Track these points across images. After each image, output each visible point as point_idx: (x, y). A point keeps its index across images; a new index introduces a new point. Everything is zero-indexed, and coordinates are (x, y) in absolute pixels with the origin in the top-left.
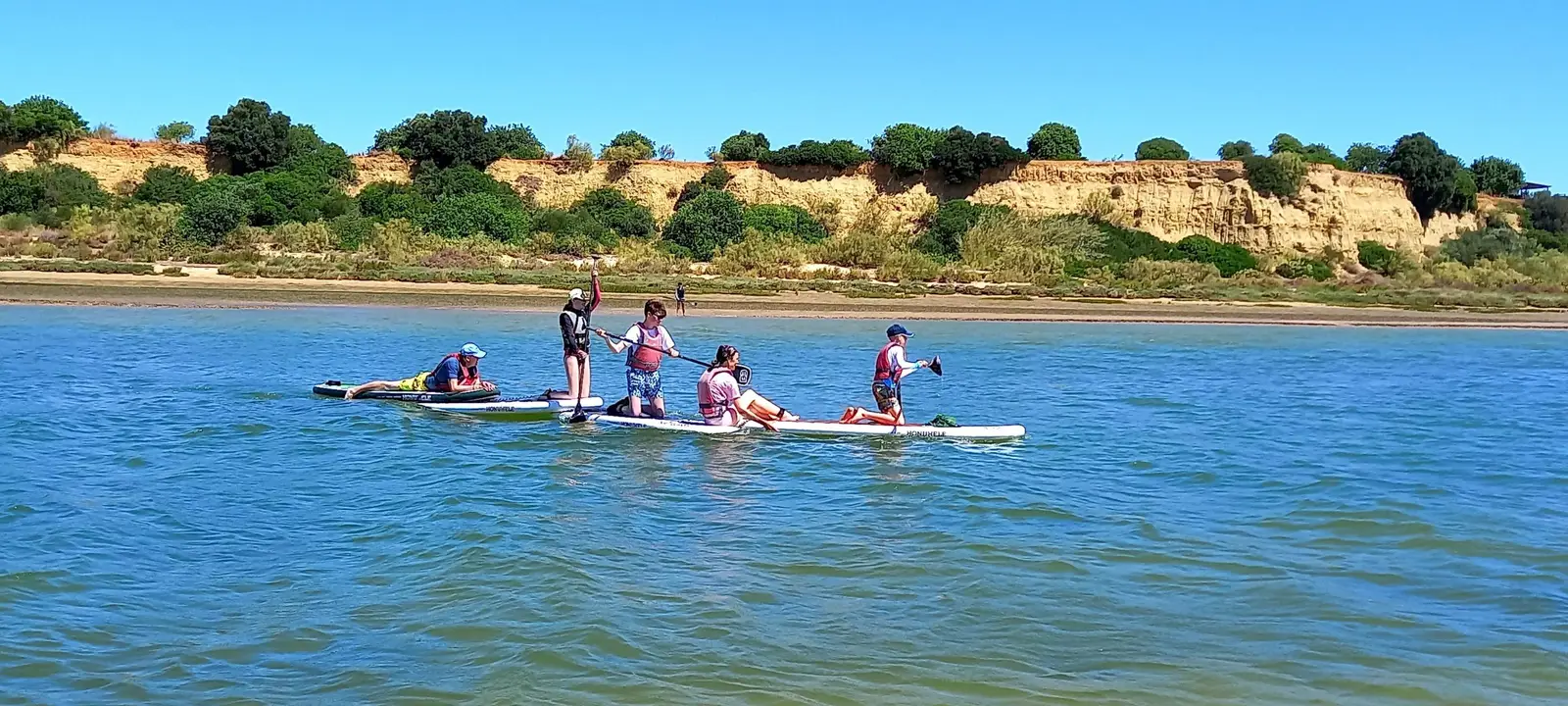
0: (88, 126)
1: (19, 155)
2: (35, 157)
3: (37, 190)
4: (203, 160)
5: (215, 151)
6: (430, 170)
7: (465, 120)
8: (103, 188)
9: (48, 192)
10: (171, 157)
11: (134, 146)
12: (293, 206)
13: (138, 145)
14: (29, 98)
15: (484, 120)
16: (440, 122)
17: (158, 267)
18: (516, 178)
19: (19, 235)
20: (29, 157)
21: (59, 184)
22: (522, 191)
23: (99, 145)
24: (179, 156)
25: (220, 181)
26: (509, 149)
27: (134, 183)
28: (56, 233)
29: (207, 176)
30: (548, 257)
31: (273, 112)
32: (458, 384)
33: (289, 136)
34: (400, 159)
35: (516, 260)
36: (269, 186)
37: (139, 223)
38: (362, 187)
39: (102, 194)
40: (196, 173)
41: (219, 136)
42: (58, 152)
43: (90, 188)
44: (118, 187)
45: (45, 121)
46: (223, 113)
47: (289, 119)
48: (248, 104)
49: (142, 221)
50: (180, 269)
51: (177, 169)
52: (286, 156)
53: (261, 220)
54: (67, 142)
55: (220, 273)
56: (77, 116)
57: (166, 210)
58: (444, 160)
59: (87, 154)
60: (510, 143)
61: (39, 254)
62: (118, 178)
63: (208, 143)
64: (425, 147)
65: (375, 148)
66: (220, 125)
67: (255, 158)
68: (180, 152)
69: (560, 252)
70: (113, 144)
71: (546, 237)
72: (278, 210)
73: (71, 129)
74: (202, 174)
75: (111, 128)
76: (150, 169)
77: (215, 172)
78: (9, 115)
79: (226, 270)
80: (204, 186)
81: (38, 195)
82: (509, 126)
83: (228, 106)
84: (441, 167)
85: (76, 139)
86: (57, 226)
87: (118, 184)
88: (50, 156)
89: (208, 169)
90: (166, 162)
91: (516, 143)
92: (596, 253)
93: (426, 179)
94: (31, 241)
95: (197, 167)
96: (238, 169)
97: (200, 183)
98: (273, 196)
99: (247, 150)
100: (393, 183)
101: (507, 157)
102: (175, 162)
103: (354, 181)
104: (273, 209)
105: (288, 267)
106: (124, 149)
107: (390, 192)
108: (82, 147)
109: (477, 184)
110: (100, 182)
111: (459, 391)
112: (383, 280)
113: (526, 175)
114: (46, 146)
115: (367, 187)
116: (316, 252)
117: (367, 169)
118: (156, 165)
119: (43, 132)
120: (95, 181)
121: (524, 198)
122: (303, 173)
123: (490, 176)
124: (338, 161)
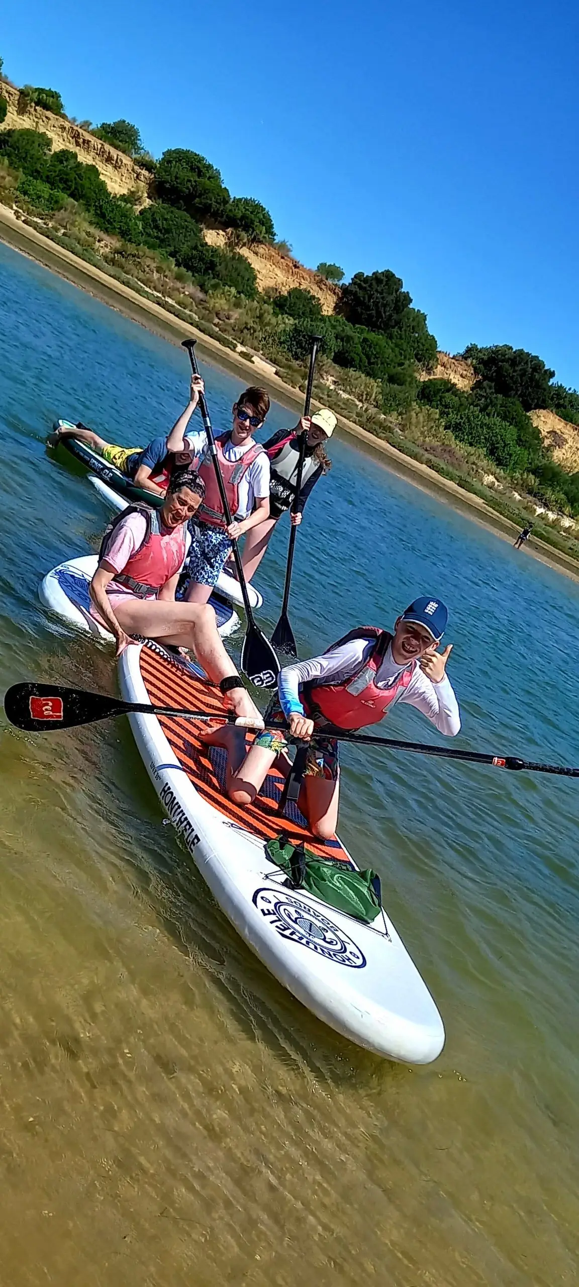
0: (275, 237)
1: (218, 234)
2: (227, 241)
3: (212, 262)
4: (335, 300)
5: (347, 298)
6: (488, 391)
7: (537, 365)
8: (257, 285)
9: (218, 268)
10: (315, 287)
11: (296, 266)
12: (373, 363)
13: (298, 267)
14: (249, 198)
15: (552, 374)
16: (518, 358)
17: (240, 348)
18: (548, 430)
19: (179, 285)
20: (223, 239)
21: (230, 267)
22: (547, 442)
23: (273, 254)
24: (321, 289)
25: (337, 321)
26: (558, 406)
27: (280, 292)
28: (201, 295)
29: (330, 313)
30: (523, 495)
31: (403, 290)
32: (151, 477)
33: (403, 313)
34: (472, 372)
35: (497, 483)
36: (365, 340)
37: (257, 317)
38: (432, 377)
39: (254, 289)
40: (325, 307)
41: (355, 289)
42: (244, 245)
43: (248, 280)
44: (267, 290)
45: (247, 218)
46: (368, 273)
47: (411, 301)
48: (389, 275)
49: (260, 317)
50: (252, 356)
51: (313, 297)
52: (393, 327)
53: (342, 360)
54: (253, 240)
55: (276, 373)
56: (271, 226)
57: (287, 321)
58: (503, 388)
59: (262, 256)
60: (562, 402)
61: (179, 303)
62: (270, 283)
63: (345, 290)
64: (495, 371)
65: (462, 356)
66: (361, 281)
67: (370, 316)
68: (323, 287)
69: (535, 496)
70: (282, 258)
71: (532, 480)
72: (361, 361)
73: (261, 233)
74: (328, 309)
75: (289, 247)
76: (296, 288)
77: (338, 313)
78: (227, 202)
79: (281, 373)
80: (323, 319)
81: (211, 266)
82: (570, 389)
83: (375, 271)
84: (497, 392)
85: (261, 242)
86: (206, 292)
87: (269, 287)
88: (237, 244)
89: (335, 308)
90: (309, 289)
91: (566, 404)
92: (563, 512)
93: (481, 395)
94: (184, 293)
95: (328, 305)
96: (354, 318)
97: (323, 316)
98: (363, 349)
99: (368, 308)
100: (454, 385)
101: (552, 411)
102: (315, 291)
103: (429, 370)
104: (357, 358)
105: (323, 394)
106: (287, 265)
107: (448, 391)
108: (262, 249)
109: (515, 418)
110: (258, 280)
111: (142, 487)
112: (380, 438)
113: (558, 431)
114: (238, 236)
115: (435, 379)
116: (361, 401)
117: (445, 367)
118: (302, 287)
119: (242, 225)
120: (255, 278)
121: (544, 447)
122: (397, 345)
123: (529, 418)
124: (427, 350)
